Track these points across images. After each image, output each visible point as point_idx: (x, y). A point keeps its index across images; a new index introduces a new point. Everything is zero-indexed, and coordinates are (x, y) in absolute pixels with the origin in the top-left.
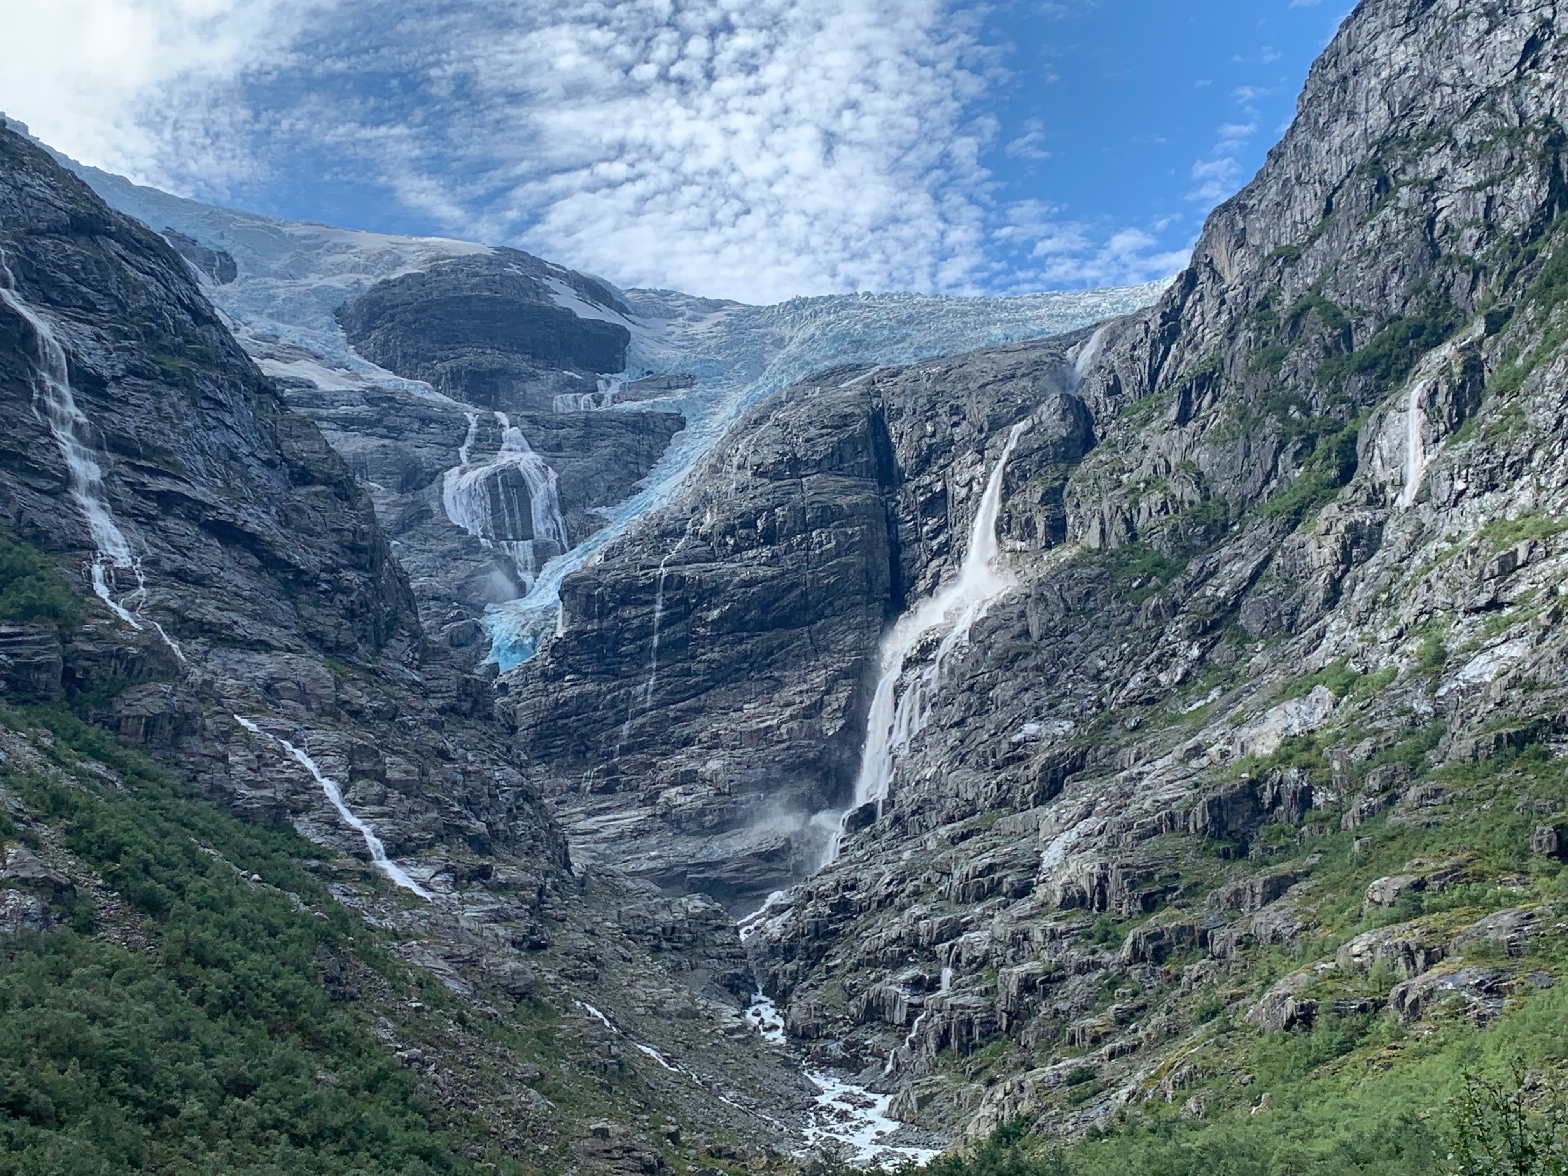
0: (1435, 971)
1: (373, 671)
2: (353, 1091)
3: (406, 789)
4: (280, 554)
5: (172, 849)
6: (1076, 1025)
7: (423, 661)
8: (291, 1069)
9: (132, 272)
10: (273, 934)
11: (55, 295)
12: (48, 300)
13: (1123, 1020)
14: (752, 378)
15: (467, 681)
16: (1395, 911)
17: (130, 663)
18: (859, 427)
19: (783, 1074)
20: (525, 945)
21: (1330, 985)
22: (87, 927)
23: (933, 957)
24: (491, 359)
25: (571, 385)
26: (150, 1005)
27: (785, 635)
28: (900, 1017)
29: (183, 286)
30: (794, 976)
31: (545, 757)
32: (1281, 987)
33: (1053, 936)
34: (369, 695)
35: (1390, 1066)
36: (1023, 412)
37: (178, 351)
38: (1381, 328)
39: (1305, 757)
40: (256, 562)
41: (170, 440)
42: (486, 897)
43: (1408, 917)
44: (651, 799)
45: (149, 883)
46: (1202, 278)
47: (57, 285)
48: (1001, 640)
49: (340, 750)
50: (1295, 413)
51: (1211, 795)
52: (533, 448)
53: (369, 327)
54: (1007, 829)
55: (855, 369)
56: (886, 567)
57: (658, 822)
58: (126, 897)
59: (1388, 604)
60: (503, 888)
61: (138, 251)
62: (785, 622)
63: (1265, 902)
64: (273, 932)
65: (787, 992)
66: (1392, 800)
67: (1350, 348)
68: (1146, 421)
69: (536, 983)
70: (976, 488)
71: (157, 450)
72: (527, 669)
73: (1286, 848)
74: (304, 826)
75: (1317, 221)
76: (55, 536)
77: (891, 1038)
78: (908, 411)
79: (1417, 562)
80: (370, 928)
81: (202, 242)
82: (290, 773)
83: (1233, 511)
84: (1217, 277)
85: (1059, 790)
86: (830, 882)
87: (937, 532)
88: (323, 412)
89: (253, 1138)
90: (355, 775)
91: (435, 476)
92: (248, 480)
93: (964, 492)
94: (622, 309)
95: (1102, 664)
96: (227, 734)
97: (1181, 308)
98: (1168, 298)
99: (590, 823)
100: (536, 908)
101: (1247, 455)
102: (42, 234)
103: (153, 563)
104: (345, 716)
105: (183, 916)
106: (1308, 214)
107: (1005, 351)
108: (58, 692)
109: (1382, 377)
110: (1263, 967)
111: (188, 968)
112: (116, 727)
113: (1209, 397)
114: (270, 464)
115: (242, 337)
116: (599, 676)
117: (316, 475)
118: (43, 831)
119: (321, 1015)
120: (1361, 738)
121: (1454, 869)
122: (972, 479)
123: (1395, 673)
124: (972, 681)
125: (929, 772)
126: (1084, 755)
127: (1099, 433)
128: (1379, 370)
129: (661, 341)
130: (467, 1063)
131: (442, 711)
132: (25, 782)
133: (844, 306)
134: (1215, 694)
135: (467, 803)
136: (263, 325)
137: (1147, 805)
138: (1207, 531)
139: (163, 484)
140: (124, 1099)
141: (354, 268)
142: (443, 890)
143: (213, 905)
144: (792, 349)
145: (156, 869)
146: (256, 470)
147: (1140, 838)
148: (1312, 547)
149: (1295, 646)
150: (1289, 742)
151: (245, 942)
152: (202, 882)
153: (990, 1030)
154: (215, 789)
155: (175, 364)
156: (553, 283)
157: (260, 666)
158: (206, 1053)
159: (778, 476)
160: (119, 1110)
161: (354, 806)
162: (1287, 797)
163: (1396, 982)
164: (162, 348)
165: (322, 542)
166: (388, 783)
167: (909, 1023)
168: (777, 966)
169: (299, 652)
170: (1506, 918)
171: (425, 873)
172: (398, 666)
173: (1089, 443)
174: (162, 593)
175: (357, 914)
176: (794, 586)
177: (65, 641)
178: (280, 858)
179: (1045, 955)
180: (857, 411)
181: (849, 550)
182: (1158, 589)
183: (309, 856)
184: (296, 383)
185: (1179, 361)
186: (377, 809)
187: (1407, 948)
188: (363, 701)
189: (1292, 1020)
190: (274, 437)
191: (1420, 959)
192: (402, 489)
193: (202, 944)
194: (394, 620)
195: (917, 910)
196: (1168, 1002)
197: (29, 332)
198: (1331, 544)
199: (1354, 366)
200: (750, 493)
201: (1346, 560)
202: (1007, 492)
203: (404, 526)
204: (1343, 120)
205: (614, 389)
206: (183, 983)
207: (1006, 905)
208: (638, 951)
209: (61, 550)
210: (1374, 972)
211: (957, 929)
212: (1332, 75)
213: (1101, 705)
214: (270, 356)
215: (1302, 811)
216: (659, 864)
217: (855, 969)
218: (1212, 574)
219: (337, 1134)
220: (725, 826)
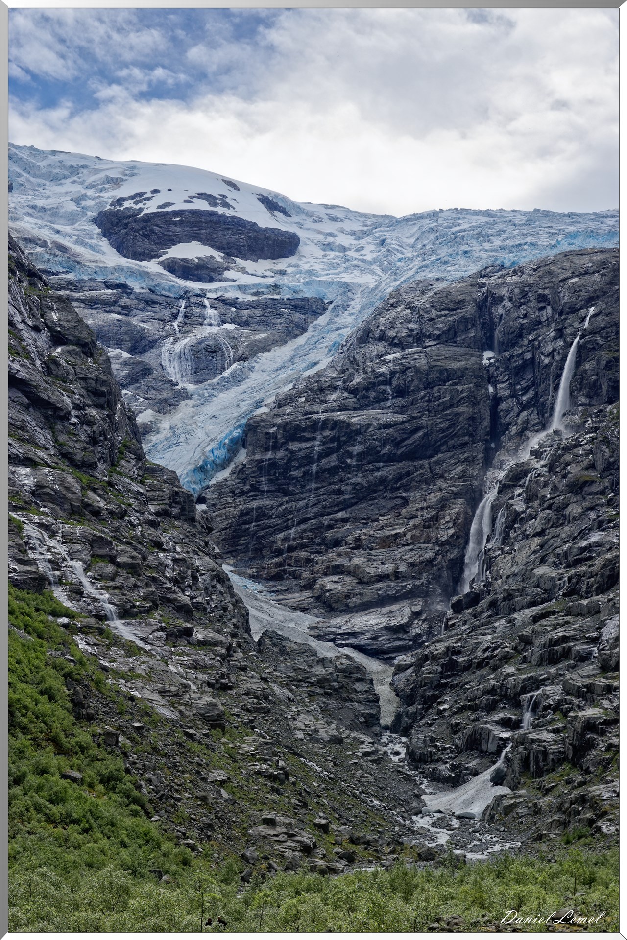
1: (109, 483)
3: (133, 569)
4: (44, 396)
7: (145, 477)
15: (177, 493)
18: (470, 310)
20: (217, 686)
23: (518, 704)
27: (412, 465)
28: (492, 747)
30: (414, 716)
33: (609, 690)
34: (105, 500)
36: (593, 300)
42: (189, 650)
44: (310, 585)
48: (574, 471)
49: (84, 539)
54: (576, 611)
56: (488, 416)
57: (315, 602)
60: (202, 644)
62: (412, 455)
65: (408, 727)
69: (225, 713)
70: (557, 358)
77: (486, 763)
78: (506, 298)
80: (105, 669)
86: (442, 648)
87: (527, 389)
88: (75, 295)
90: (95, 558)
91: (155, 343)
93: (548, 360)
100: (225, 660)
104: (88, 515)
114: (36, 329)
116: (273, 494)
117: (70, 338)
119: (69, 730)
122: (554, 350)
124: (551, 501)
125: (517, 569)
131: (157, 514)
135: (177, 581)
142: (158, 644)
146: (26, 333)
153: (560, 758)
157: (27, 476)
159: (408, 346)
161: (94, 581)
165: (72, 387)
166: (118, 565)
167: (499, 752)
169: (55, 467)
171: (143, 631)
172: (127, 480)
175: (94, 658)
176: (418, 428)
178: (40, 615)
179: (603, 703)
180: (468, 298)
181: (460, 403)
183: (61, 615)
186: (111, 583)
188: (102, 504)
190: (40, 309)
192: (132, 352)
194: (124, 446)
195: (506, 669)
202: (581, 361)
203: (132, 380)
207: (575, 667)
211: (537, 683)
217: (460, 712)
220: (364, 607)
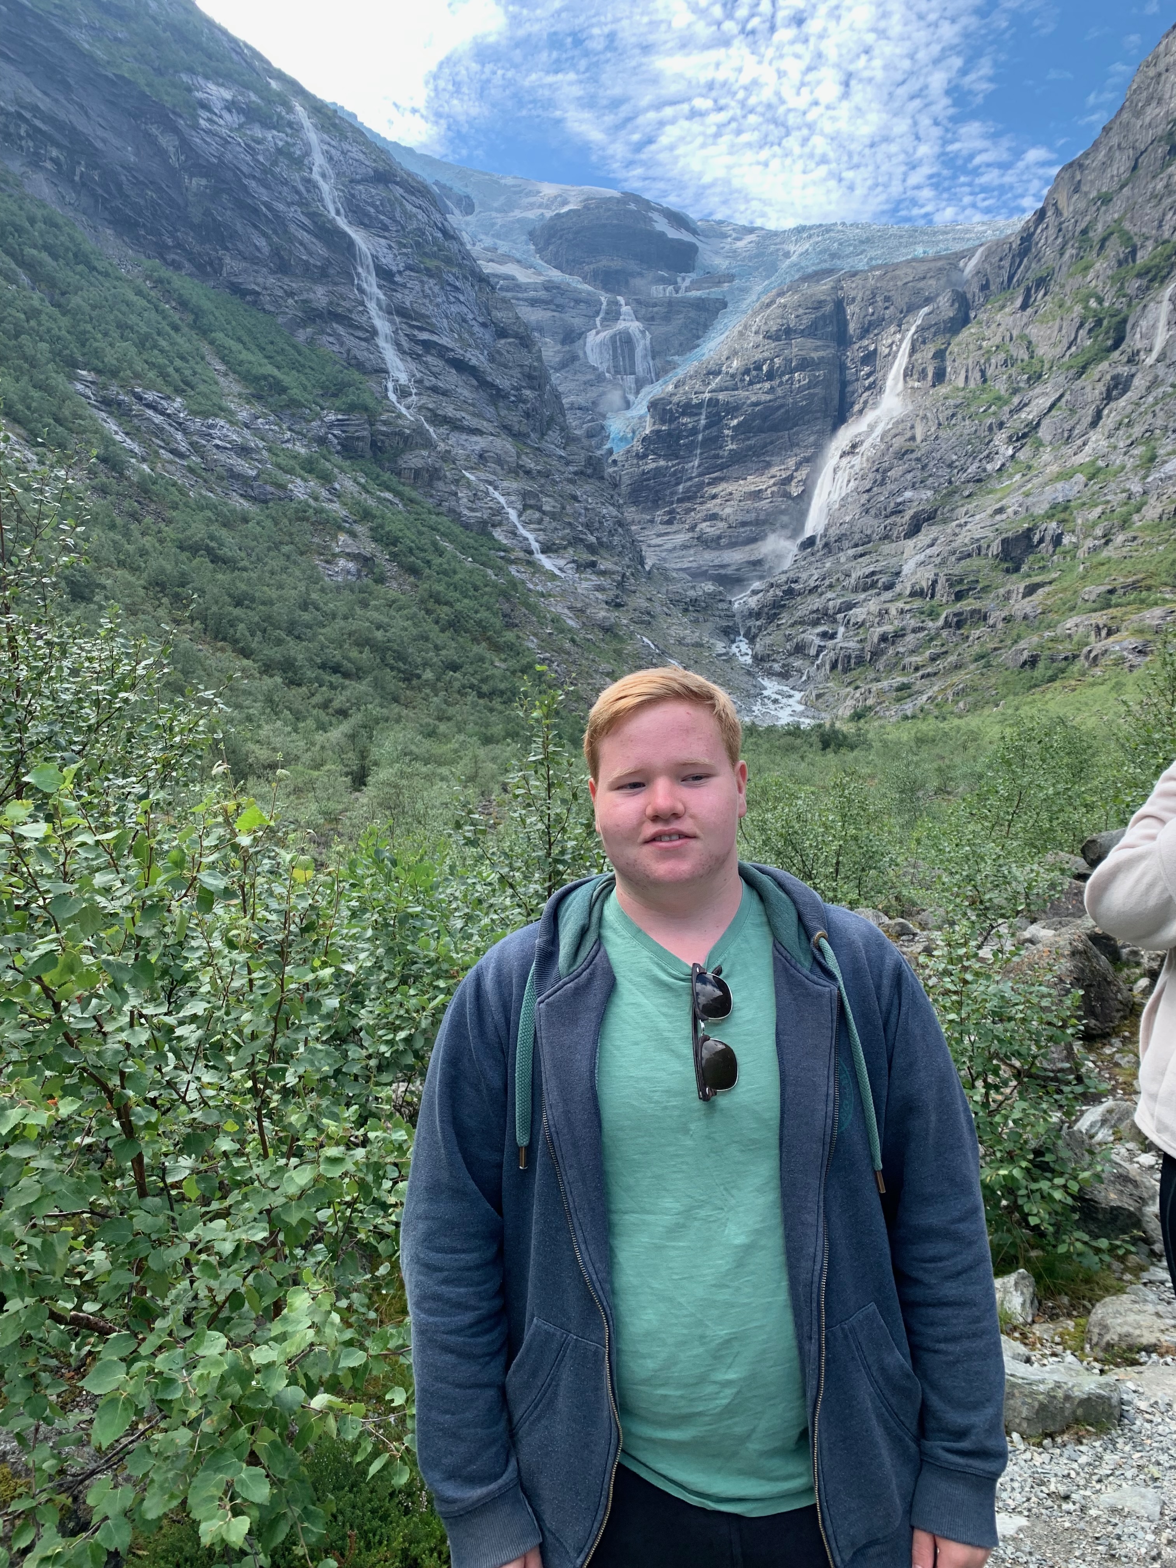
0: (1111, 639)
1: (538, 449)
2: (514, 673)
3: (553, 516)
4: (489, 379)
5: (425, 541)
6: (907, 660)
7: (567, 444)
8: (482, 659)
9: (409, 207)
10: (476, 590)
11: (366, 221)
12: (362, 224)
13: (933, 659)
14: (768, 277)
15: (592, 457)
16: (1094, 605)
17: (406, 439)
18: (828, 308)
19: (746, 678)
20: (612, 604)
21: (1050, 645)
22: (380, 580)
23: (835, 621)
24: (616, 264)
25: (663, 281)
26: (409, 622)
27: (774, 435)
28: (813, 652)
29: (438, 216)
30: (760, 628)
31: (635, 503)
32: (1022, 644)
33: (902, 612)
34: (535, 462)
35: (1074, 690)
36: (928, 301)
37: (434, 256)
38: (1155, 248)
39: (1062, 516)
40: (475, 383)
41: (429, 309)
42: (593, 577)
43: (1103, 609)
44: (692, 529)
45: (413, 559)
46: (1049, 213)
47: (367, 215)
48: (898, 443)
49: (518, 492)
50: (1093, 304)
51: (1004, 536)
52: (637, 319)
53: (548, 243)
54: (885, 552)
55: (829, 272)
56: (836, 396)
57: (695, 542)
58: (401, 565)
59: (1128, 425)
60: (603, 573)
61: (413, 194)
62: (774, 428)
63: (1024, 597)
64: (476, 589)
65: (755, 636)
66: (1107, 543)
67: (1134, 261)
68: (1003, 307)
69: (616, 624)
70: (894, 348)
71: (423, 316)
72: (628, 451)
73: (1043, 568)
74: (498, 534)
75: (1127, 175)
76: (368, 365)
77: (807, 663)
78: (859, 299)
79: (1150, 399)
80: (530, 590)
81: (455, 190)
82: (491, 504)
83: (1047, 366)
84: (1058, 212)
85: (918, 531)
86: (784, 578)
87: (869, 375)
88: (520, 295)
89: (459, 692)
90: (526, 507)
91: (581, 335)
92: (472, 334)
93: (887, 351)
94: (694, 232)
95: (955, 457)
96: (457, 481)
97: (1033, 233)
98: (1026, 229)
99: (659, 541)
100: (620, 585)
101: (1060, 330)
102: (359, 182)
103: (420, 382)
104: (521, 474)
105: (429, 577)
106: (1122, 170)
107: (922, 261)
108: (369, 454)
109: (1151, 280)
110: (1015, 632)
111: (431, 605)
112: (399, 474)
113: (1042, 292)
114: (484, 325)
115: (475, 250)
116: (667, 457)
117: (510, 332)
118: (359, 528)
119: (499, 633)
120: (1096, 506)
121: (1134, 583)
122: (893, 342)
123: (1123, 467)
124: (879, 466)
125: (847, 519)
126: (936, 511)
127: (972, 315)
128: (1150, 276)
129: (717, 253)
130: (574, 662)
131: (576, 473)
132: (349, 501)
133: (828, 231)
134: (1018, 477)
135: (587, 526)
136: (488, 241)
137: (967, 541)
138: (1029, 379)
139: (425, 336)
140: (392, 668)
141: (540, 206)
142: (570, 572)
143: (445, 573)
144: (794, 258)
145: (416, 552)
146: (477, 329)
147: (959, 559)
148: (1088, 389)
149: (1068, 450)
150: (1054, 507)
151: (462, 593)
152: (440, 560)
153: (860, 661)
154: (451, 511)
155: (432, 264)
156: (655, 216)
157: (476, 443)
158: (437, 648)
159: (778, 339)
160: (389, 675)
161: (525, 524)
162: (1048, 539)
163: (1087, 644)
164: (425, 254)
165: (511, 372)
166: (544, 513)
167: (817, 655)
168: (751, 623)
169: (497, 436)
170: (1158, 611)
171: (562, 562)
172: (553, 446)
173: (965, 321)
174: (424, 400)
175: (523, 582)
176: (782, 406)
177: (372, 425)
178: (483, 550)
179: (896, 622)
180: (828, 299)
181: (815, 386)
182: (994, 413)
183: (500, 550)
184: (507, 277)
185: (1027, 269)
186: (537, 526)
187: (1097, 627)
188: (532, 466)
189: (1025, 663)
190: (487, 309)
191: (1104, 633)
192: (563, 342)
193: (439, 593)
194: (551, 420)
195: (829, 595)
196: (960, 650)
197: (351, 244)
198: (1101, 388)
199: (1135, 272)
200: (760, 349)
201: (1108, 398)
202: (913, 351)
203: (563, 365)
204: (1154, 104)
205: (687, 282)
206: (428, 612)
207: (879, 594)
208: (677, 612)
209: (370, 373)
210: (1076, 639)
211: (850, 606)
212: (1152, 72)
213: (950, 482)
214: (492, 261)
215: (1055, 547)
216: (694, 565)
217: (792, 625)
218: (1026, 405)
219: (502, 693)
220: (732, 545)
